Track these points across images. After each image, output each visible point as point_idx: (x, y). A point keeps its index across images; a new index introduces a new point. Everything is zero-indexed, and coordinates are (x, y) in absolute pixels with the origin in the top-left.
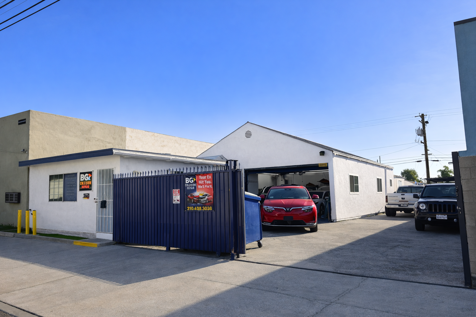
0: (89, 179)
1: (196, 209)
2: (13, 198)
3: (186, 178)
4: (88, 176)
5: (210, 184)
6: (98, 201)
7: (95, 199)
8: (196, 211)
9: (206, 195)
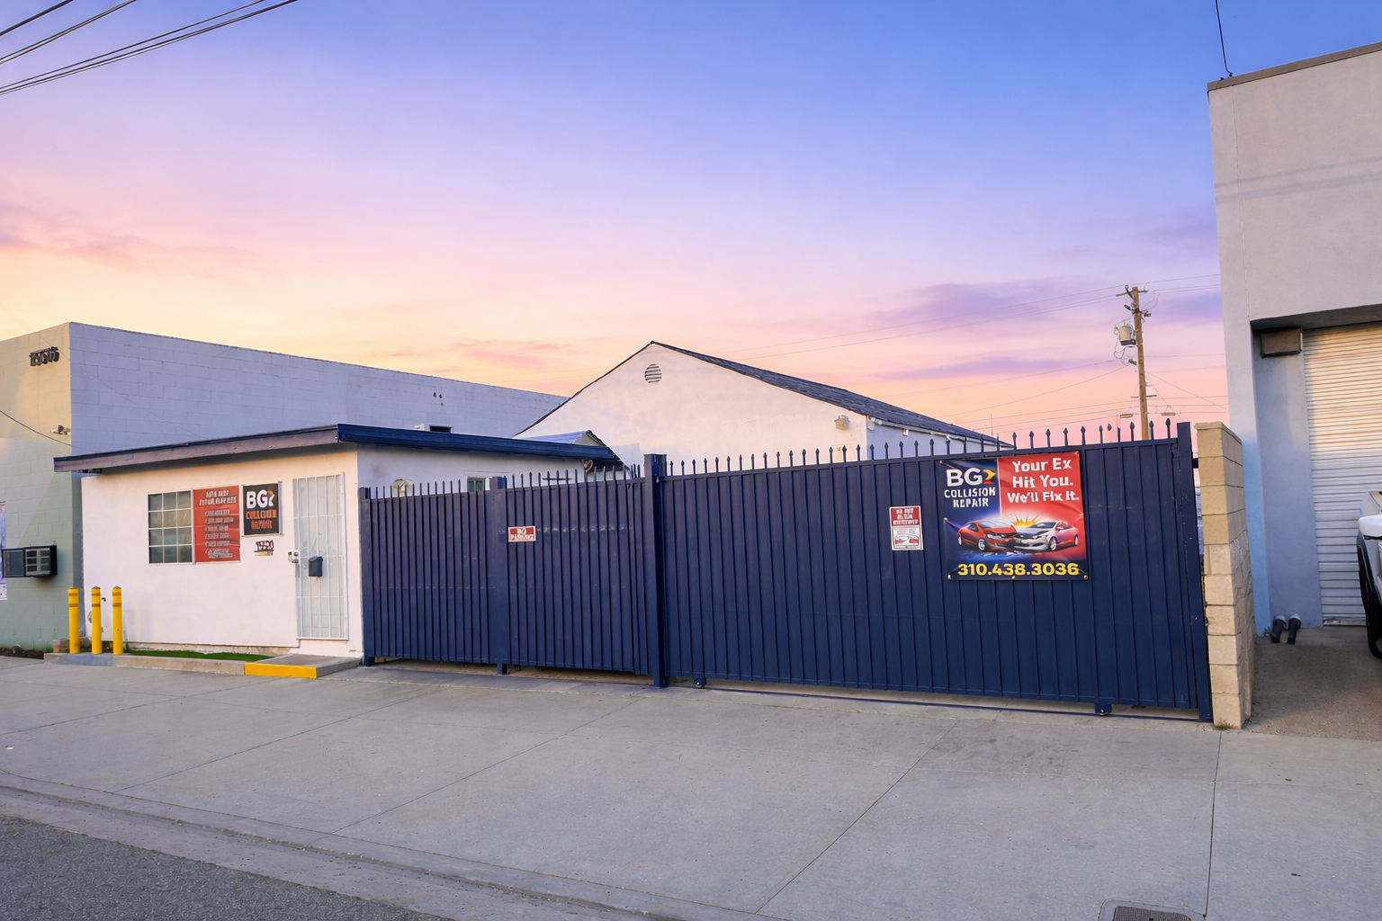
0: (271, 504)
1: (1000, 572)
2: (35, 561)
3: (949, 472)
4: (268, 496)
5: (1069, 488)
6: (299, 558)
7: (290, 553)
8: (996, 582)
9: (1051, 525)
